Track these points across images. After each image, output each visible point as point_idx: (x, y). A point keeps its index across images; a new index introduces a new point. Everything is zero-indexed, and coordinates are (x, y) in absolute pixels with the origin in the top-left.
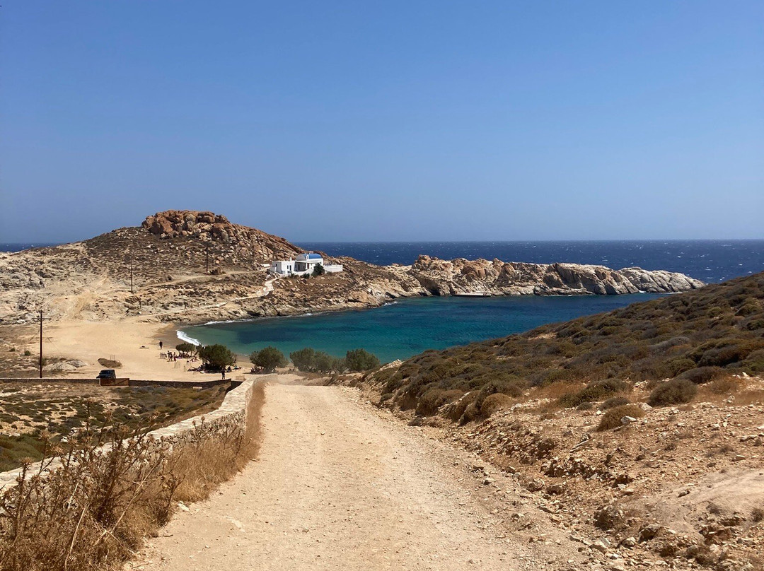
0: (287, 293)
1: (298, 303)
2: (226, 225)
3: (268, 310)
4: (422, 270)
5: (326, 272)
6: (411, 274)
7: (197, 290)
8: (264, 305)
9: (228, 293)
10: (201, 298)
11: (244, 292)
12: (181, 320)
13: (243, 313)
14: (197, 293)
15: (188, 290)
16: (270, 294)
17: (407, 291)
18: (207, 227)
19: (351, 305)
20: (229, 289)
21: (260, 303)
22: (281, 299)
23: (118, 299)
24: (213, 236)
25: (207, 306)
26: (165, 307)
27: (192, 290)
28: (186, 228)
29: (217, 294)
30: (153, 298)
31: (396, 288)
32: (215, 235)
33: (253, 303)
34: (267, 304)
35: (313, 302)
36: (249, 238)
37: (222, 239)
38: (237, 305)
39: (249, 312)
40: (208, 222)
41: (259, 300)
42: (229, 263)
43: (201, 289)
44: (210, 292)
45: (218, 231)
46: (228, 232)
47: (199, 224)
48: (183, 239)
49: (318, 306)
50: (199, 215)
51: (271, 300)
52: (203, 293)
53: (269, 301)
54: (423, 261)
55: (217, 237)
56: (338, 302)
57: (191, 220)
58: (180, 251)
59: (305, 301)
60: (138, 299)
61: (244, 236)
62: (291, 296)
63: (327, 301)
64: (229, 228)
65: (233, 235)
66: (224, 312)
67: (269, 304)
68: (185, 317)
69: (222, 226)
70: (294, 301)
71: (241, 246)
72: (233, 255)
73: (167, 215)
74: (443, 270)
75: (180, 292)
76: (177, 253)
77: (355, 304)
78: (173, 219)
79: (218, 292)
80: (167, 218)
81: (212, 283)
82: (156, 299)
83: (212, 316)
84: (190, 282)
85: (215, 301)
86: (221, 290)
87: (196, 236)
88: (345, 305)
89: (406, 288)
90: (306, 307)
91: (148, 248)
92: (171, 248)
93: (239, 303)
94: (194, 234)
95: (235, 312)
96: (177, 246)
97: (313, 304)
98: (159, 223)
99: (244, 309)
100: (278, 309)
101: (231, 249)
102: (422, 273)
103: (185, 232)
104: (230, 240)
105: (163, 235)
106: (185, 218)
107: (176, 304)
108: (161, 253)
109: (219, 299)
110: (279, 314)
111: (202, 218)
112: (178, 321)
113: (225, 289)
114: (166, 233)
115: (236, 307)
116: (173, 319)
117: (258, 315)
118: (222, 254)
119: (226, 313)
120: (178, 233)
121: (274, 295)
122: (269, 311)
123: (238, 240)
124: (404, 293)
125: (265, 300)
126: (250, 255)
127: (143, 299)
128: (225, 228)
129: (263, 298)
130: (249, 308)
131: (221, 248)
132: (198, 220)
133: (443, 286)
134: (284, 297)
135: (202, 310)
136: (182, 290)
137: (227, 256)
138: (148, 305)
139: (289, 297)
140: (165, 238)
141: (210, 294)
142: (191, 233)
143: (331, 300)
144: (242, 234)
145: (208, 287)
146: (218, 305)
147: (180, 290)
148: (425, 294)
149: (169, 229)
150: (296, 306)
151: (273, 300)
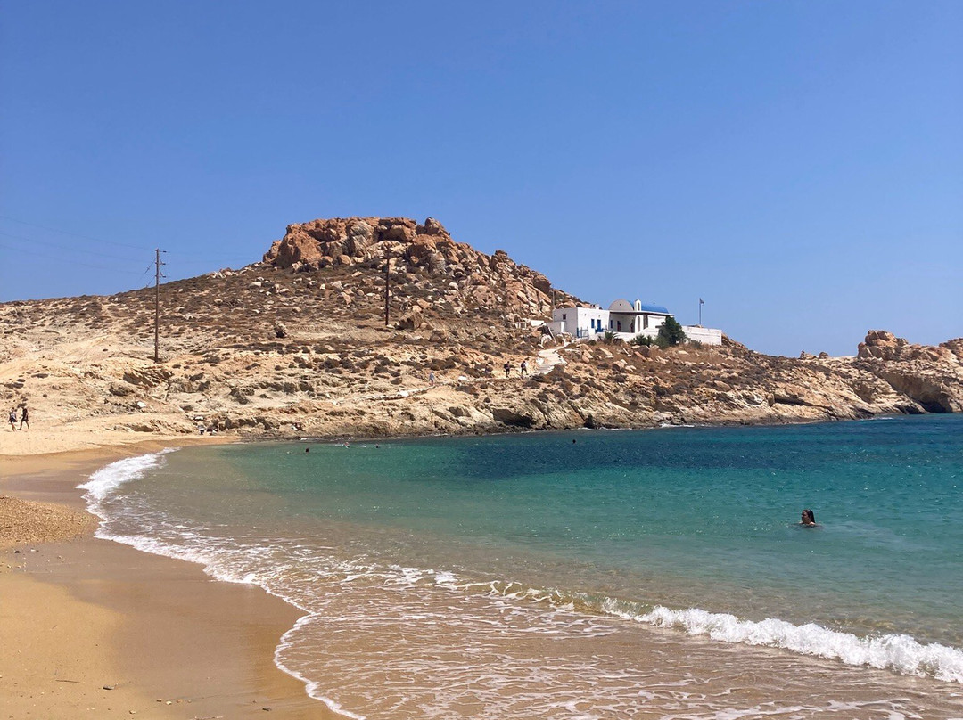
0: (606, 374)
1: (639, 399)
2: (441, 239)
3: (556, 412)
4: (887, 359)
5: (687, 342)
6: (864, 367)
7: (350, 356)
8: (543, 397)
9: (434, 365)
10: (357, 375)
11: (483, 365)
12: (267, 427)
13: (480, 417)
14: (346, 364)
15: (323, 356)
16: (557, 374)
17: (869, 401)
18: (399, 248)
19: (786, 410)
20: (440, 356)
21: (530, 393)
22: (591, 384)
23: (101, 373)
24: (411, 263)
25: (368, 395)
26: (240, 396)
27: (334, 357)
28: (350, 250)
29: (404, 368)
30: (210, 372)
31: (845, 393)
32: (415, 260)
33: (509, 391)
34: (551, 396)
35: (684, 398)
36: (494, 269)
37: (430, 269)
38: (462, 394)
39: (498, 414)
40: (401, 238)
41: (525, 386)
42: (447, 314)
43: (360, 355)
44: (385, 362)
45: (420, 251)
46: (446, 254)
47: (382, 242)
48: (341, 271)
49: (697, 409)
50: (381, 222)
51: (562, 386)
52: (364, 366)
53: (555, 387)
54: (881, 341)
55: (419, 265)
56: (750, 400)
57: (362, 233)
58: (327, 292)
59: (660, 392)
60: (166, 376)
61: (482, 264)
62: (617, 380)
63: (719, 397)
64: (446, 244)
65: (456, 259)
66: (419, 410)
67: (558, 395)
68: (285, 418)
69: (431, 241)
70: (627, 393)
71: (477, 283)
72: (456, 300)
73: (313, 228)
74: (935, 359)
75: (297, 359)
76: (322, 293)
77: (795, 410)
78: (322, 235)
79: (409, 364)
80: (311, 234)
81: (392, 345)
82: (219, 374)
83: (378, 418)
84: (333, 341)
85: (396, 382)
86: (418, 360)
87: (370, 266)
88: (769, 410)
89: (865, 394)
90: (663, 410)
91: (256, 287)
92: (308, 286)
93: (469, 389)
94: (367, 260)
95: (456, 412)
96: (324, 282)
97: (683, 403)
98: (292, 243)
99: (486, 404)
100: (583, 410)
101: (453, 288)
102: (890, 365)
103: (347, 259)
104: (449, 270)
105: (297, 266)
106: (348, 228)
107: (277, 388)
108: (284, 294)
109: (408, 380)
110: (589, 422)
111: (387, 231)
112: (260, 429)
113: (429, 357)
114: (304, 261)
115: (459, 399)
116: (242, 422)
117: (526, 422)
118: (430, 297)
119: (425, 412)
120: (331, 260)
121: (567, 376)
122: (560, 415)
123: (468, 271)
124: (865, 405)
125: (543, 385)
126: (498, 303)
127: (179, 374)
128: (439, 246)
129: (536, 380)
130: (498, 401)
131: (427, 286)
132: (380, 235)
133: (953, 390)
134: (596, 381)
135: (350, 401)
136: (306, 357)
137: (441, 300)
138: (190, 391)
139: (610, 383)
140: (300, 270)
141: (383, 366)
142: (360, 260)
143: (730, 394)
144: (480, 261)
145: (381, 351)
146: (405, 394)
147: (300, 354)
148: (912, 411)
149: (312, 254)
150: (633, 405)
151: (567, 388)
